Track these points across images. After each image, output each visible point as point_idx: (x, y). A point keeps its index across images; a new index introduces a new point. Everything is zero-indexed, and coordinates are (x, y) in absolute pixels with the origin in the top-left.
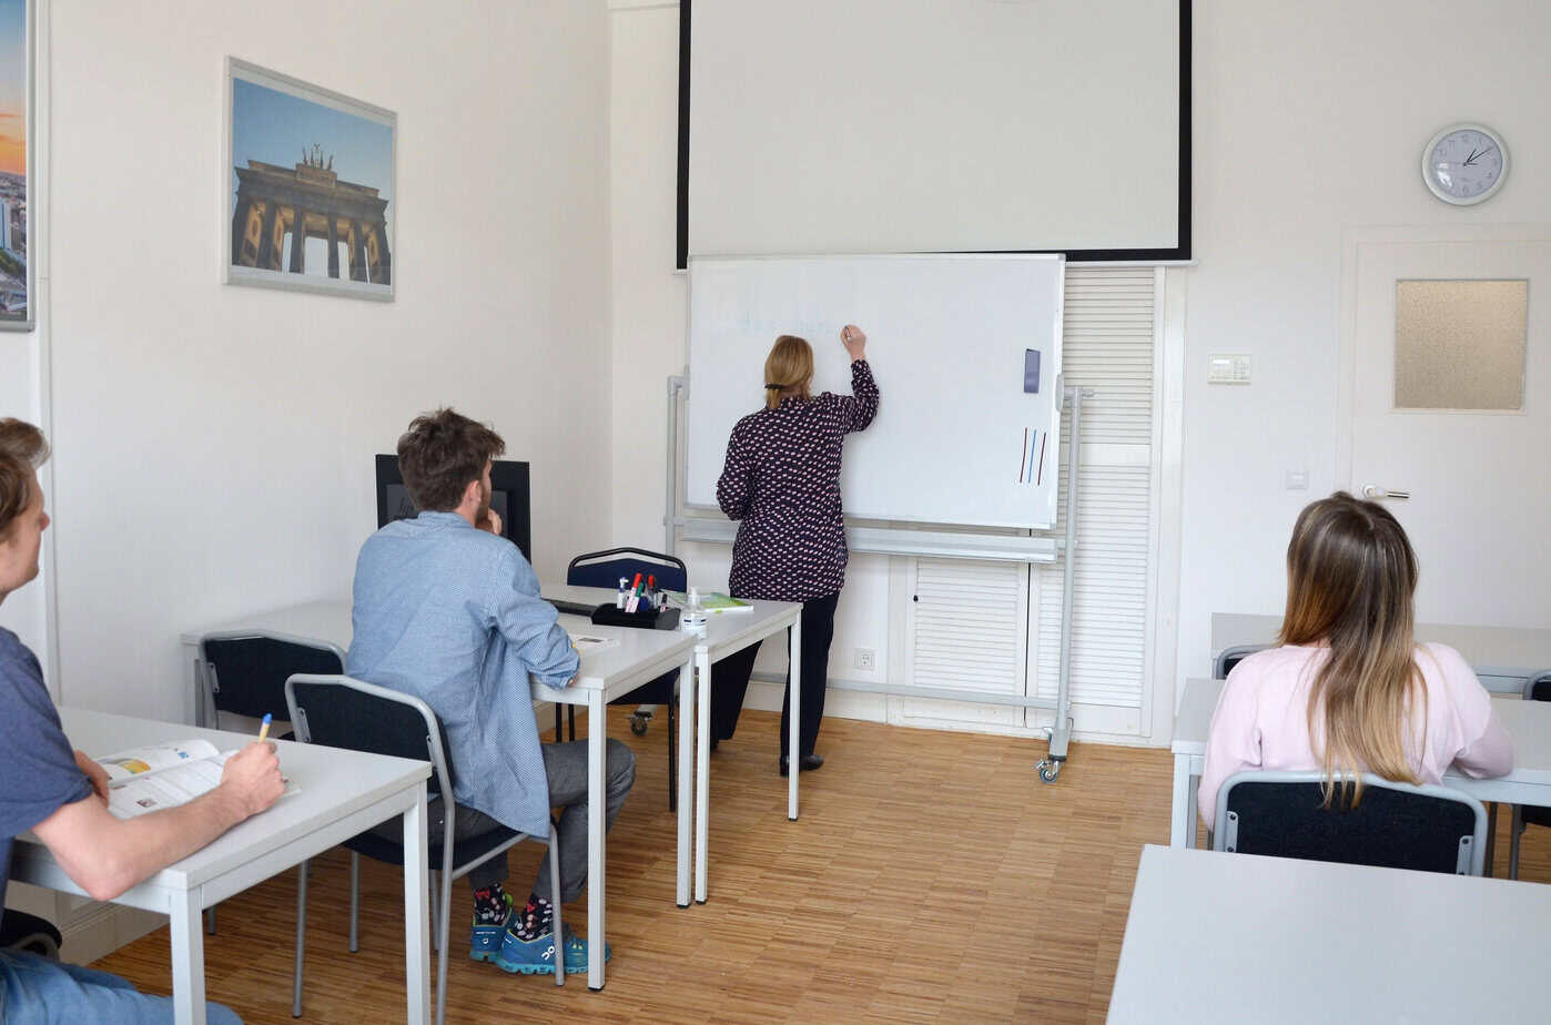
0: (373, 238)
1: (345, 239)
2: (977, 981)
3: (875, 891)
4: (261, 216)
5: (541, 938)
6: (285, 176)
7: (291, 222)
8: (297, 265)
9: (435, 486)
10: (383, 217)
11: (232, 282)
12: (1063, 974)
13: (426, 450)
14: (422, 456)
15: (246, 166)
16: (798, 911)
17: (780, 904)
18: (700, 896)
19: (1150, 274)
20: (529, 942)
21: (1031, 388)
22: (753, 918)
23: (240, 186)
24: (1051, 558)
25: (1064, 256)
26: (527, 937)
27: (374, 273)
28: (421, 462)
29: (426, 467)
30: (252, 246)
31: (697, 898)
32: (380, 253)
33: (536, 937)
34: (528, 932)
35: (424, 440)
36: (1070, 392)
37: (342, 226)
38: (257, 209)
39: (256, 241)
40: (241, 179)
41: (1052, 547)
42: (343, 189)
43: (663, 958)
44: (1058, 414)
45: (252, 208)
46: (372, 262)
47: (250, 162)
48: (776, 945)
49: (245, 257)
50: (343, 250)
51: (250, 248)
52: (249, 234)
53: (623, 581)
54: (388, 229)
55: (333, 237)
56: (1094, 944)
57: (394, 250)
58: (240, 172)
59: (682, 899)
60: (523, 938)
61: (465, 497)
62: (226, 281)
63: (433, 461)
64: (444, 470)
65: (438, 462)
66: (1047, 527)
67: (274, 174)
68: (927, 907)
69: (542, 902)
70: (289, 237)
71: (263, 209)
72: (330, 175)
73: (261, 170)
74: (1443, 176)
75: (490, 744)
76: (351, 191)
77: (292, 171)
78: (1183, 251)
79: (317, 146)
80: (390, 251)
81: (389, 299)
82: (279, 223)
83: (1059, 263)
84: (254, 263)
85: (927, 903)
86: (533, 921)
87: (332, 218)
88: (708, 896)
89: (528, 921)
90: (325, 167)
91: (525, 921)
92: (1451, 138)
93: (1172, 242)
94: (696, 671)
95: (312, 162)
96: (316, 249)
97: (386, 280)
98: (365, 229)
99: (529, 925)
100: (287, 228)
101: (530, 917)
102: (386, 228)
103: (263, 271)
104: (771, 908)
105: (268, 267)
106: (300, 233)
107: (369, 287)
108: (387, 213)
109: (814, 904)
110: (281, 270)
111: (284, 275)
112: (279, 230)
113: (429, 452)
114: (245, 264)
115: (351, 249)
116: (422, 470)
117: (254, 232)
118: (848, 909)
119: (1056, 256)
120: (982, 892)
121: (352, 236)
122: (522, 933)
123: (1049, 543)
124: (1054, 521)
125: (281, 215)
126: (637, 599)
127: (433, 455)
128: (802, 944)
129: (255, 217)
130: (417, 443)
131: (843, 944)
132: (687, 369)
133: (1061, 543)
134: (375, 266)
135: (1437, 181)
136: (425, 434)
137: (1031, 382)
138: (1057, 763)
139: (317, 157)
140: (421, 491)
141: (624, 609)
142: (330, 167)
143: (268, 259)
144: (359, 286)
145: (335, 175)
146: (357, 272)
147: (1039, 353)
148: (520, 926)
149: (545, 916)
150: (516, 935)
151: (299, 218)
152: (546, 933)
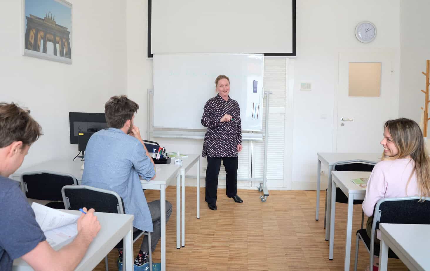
0: (66, 44)
1: (58, 43)
2: (274, 263)
3: (232, 238)
4: (34, 34)
5: (144, 264)
6: (40, 21)
7: (43, 36)
8: (45, 51)
9: (116, 119)
10: (69, 37)
11: (26, 55)
12: (297, 259)
13: (116, 107)
14: (114, 109)
15: (29, 16)
16: (213, 247)
17: (207, 245)
18: (183, 245)
19: (284, 60)
20: (140, 266)
21: (255, 91)
22: (200, 250)
23: (27, 23)
24: (261, 139)
25: (264, 54)
26: (140, 265)
27: (66, 54)
28: (113, 111)
29: (114, 113)
30: (31, 43)
31: (182, 246)
32: (68, 49)
33: (142, 264)
34: (140, 263)
35: (115, 104)
36: (266, 93)
37: (58, 39)
38: (32, 31)
39: (33, 42)
40: (28, 21)
41: (261, 136)
42: (58, 27)
43: (180, 266)
44: (262, 99)
45: (31, 30)
46: (66, 51)
47: (30, 15)
48: (211, 258)
49: (29, 46)
50: (58, 46)
51: (31, 44)
52: (30, 39)
53: (154, 150)
54: (70, 41)
55: (55, 42)
56: (300, 248)
57: (72, 47)
58: (27, 18)
59: (178, 246)
60: (138, 265)
61: (125, 125)
62: (23, 54)
63: (117, 111)
64: (120, 114)
65: (119, 111)
66: (260, 130)
67: (37, 20)
68: (249, 242)
69: (144, 253)
70: (42, 41)
71: (34, 31)
72: (54, 22)
73: (34, 18)
74: (360, 35)
75: (132, 204)
76: (60, 28)
77: (43, 19)
78: (294, 54)
79: (50, 12)
80: (71, 48)
81: (70, 63)
82: (39, 36)
83: (263, 56)
84: (32, 49)
85: (248, 240)
86: (141, 259)
87: (55, 36)
88: (185, 244)
89: (139, 259)
90: (52, 19)
91: (139, 260)
92: (362, 25)
93: (291, 51)
94: (181, 176)
95: (49, 17)
96: (50, 45)
97: (70, 58)
98: (64, 40)
99: (140, 261)
100: (42, 38)
101: (140, 258)
102: (70, 40)
103: (35, 52)
104: (205, 247)
105: (36, 50)
106: (46, 40)
107: (65, 59)
108: (70, 36)
109: (217, 244)
110: (40, 52)
111: (41, 53)
112: (39, 38)
113: (117, 108)
114: (29, 49)
115: (60, 46)
116: (113, 113)
117: (32, 38)
118: (228, 245)
119: (262, 54)
120: (262, 236)
121: (60, 42)
122: (138, 263)
123: (260, 135)
124: (262, 129)
125: (40, 34)
126: (160, 155)
127: (118, 109)
128: (219, 257)
129: (32, 33)
130: (112, 105)
131: (231, 256)
132: (153, 86)
133: (264, 135)
134: (66, 53)
135: (358, 36)
136: (116, 102)
137: (255, 90)
138: (266, 196)
139: (50, 16)
140: (111, 120)
141: (156, 158)
142: (54, 19)
143: (36, 48)
144: (62, 58)
145: (55, 22)
146: (62, 54)
147: (257, 81)
148: (137, 261)
149: (145, 257)
150: (136, 264)
151: (45, 35)
152: (145, 263)
